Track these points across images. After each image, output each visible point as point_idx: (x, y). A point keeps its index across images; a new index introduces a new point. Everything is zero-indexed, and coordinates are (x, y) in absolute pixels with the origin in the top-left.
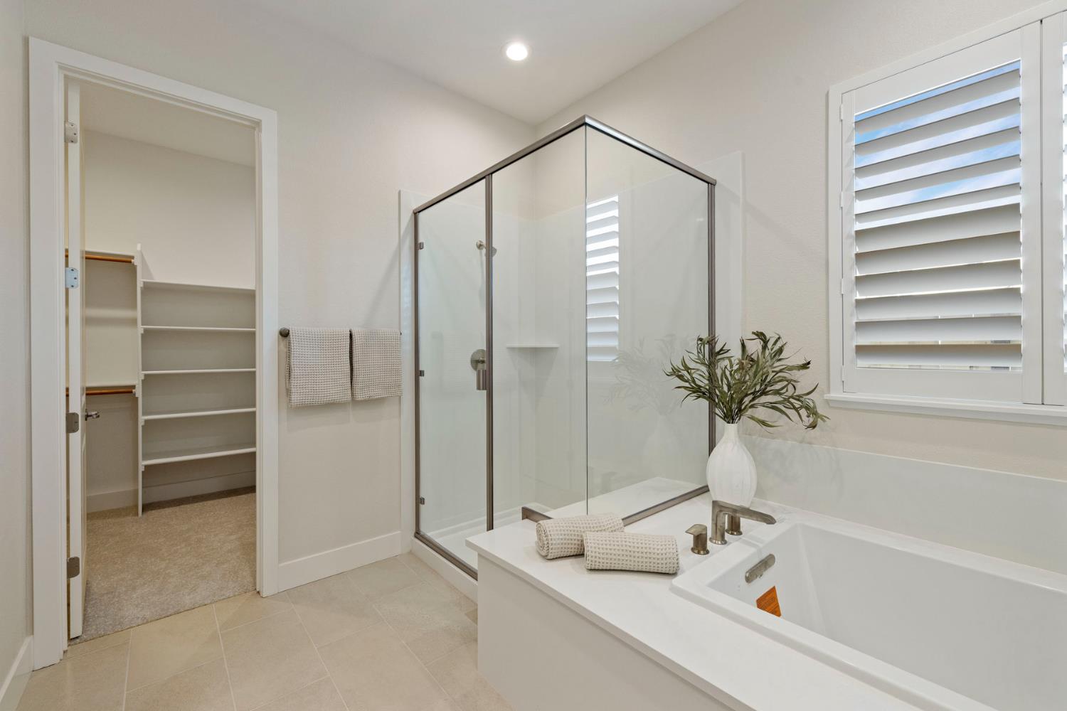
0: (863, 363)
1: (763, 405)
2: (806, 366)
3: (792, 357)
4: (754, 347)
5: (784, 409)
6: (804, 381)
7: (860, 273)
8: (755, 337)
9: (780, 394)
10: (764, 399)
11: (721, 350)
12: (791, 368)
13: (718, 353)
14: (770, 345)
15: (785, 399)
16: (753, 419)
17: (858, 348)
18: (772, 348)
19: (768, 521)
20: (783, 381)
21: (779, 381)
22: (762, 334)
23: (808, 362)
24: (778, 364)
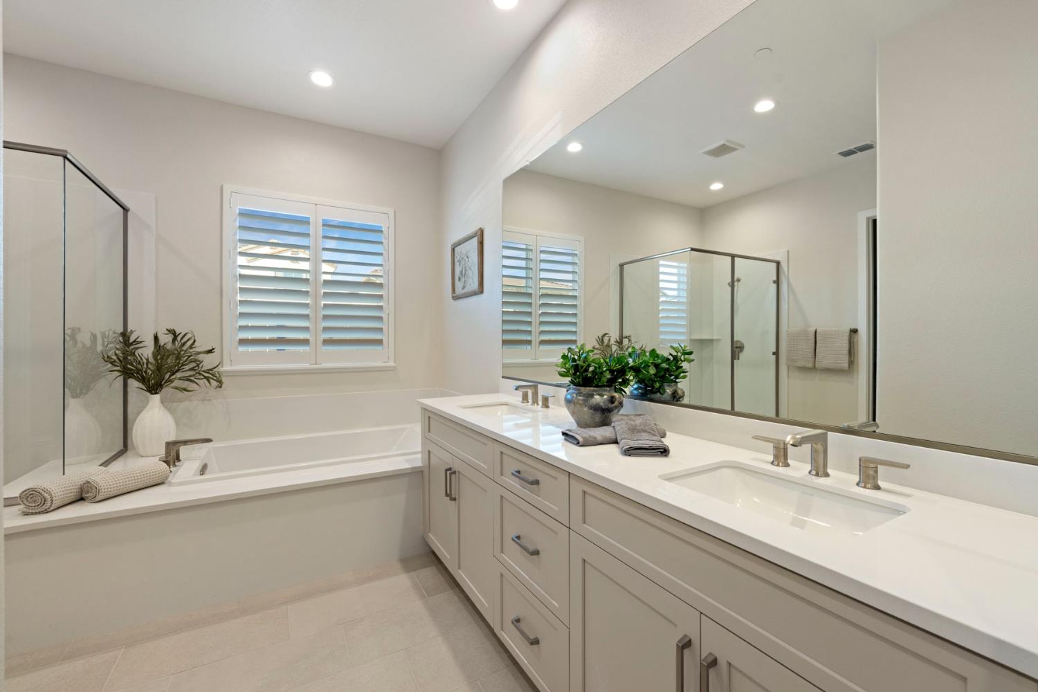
0: (242, 349)
1: (180, 379)
2: (210, 351)
3: (201, 346)
4: (165, 339)
5: (196, 380)
6: (208, 362)
7: (240, 297)
8: (167, 332)
9: (195, 370)
10: (179, 375)
11: (135, 341)
12: (199, 353)
13: (132, 344)
14: (179, 338)
15: (197, 373)
16: (176, 388)
17: (240, 340)
18: (181, 341)
19: (209, 441)
20: (194, 362)
21: (191, 362)
22: (174, 330)
23: (213, 349)
24: (191, 351)
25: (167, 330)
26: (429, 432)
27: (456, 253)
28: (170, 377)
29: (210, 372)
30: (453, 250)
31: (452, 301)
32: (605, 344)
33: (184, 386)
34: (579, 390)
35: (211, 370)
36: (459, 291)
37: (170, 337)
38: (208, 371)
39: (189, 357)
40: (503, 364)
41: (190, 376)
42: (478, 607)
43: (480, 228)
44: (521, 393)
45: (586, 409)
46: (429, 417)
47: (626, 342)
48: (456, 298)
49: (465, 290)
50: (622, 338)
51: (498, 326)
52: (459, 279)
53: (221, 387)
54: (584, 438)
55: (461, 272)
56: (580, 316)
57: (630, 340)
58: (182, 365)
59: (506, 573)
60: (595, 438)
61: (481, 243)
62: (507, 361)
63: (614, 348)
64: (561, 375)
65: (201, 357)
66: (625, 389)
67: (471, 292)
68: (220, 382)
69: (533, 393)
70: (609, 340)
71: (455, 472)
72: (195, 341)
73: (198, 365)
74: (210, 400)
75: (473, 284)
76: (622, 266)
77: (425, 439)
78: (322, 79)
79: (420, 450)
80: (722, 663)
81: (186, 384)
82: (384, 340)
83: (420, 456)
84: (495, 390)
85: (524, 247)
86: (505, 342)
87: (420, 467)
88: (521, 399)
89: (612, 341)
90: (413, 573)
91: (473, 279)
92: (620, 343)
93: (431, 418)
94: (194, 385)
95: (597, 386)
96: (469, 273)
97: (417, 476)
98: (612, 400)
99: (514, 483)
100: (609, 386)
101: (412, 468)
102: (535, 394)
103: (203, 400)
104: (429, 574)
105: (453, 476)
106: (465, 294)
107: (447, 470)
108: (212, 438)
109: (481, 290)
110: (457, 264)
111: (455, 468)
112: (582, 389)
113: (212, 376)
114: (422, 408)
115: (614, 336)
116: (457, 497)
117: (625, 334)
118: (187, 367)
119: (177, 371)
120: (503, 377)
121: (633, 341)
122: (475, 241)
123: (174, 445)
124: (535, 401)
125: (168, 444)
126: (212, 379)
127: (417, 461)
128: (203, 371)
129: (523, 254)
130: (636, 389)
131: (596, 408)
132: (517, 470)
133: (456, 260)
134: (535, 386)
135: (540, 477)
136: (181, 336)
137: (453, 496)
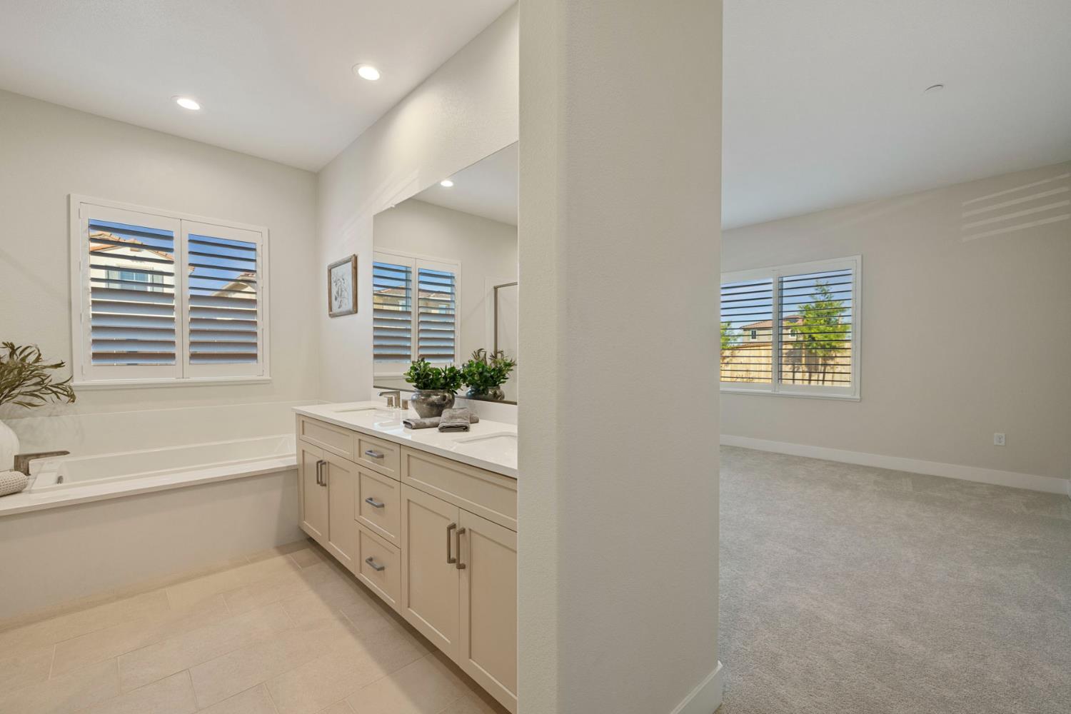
0: (96, 363)
2: (59, 366)
3: (47, 360)
6: (57, 376)
7: (93, 311)
8: (3, 346)
9: (40, 385)
10: (21, 390)
14: (18, 352)
15: (43, 388)
16: (19, 403)
17: (94, 354)
18: (20, 354)
19: (65, 453)
20: (39, 376)
21: (34, 376)
22: (11, 344)
23: (63, 363)
24: (37, 364)
25: (4, 343)
26: (303, 434)
27: (332, 274)
28: (10, 391)
29: (60, 386)
30: (330, 271)
31: (330, 318)
32: (481, 359)
33: (27, 401)
34: (421, 392)
35: (61, 384)
36: (336, 310)
37: (7, 351)
38: (57, 386)
39: (33, 371)
40: (374, 377)
41: (34, 391)
42: (343, 563)
43: (354, 255)
44: (386, 399)
45: (424, 406)
46: (303, 421)
47: (499, 355)
48: (333, 316)
49: (341, 310)
50: (496, 352)
51: (370, 342)
52: (336, 299)
53: (73, 401)
54: (416, 424)
55: (338, 293)
56: (457, 333)
57: (502, 355)
58: (24, 380)
59: (364, 530)
60: (425, 423)
61: (355, 268)
62: (377, 374)
63: (489, 362)
64: (408, 381)
65: (47, 371)
66: (457, 391)
67: (347, 312)
68: (72, 397)
69: (396, 398)
70: (485, 355)
71: (325, 463)
72: (40, 355)
73: (43, 380)
74: (57, 416)
75: (348, 305)
76: (496, 288)
77: (299, 440)
78: (188, 104)
79: (295, 452)
80: (467, 531)
81: (28, 399)
82: (258, 355)
83: (295, 458)
84: (368, 399)
85: (404, 269)
86: (376, 357)
87: (294, 466)
88: (386, 404)
89: (488, 356)
90: (288, 555)
91: (348, 299)
92: (495, 357)
93: (305, 422)
94: (40, 400)
95: (434, 388)
96: (345, 294)
97: (293, 472)
98: (444, 398)
99: (367, 460)
100: (441, 389)
101: (288, 467)
102: (398, 399)
103: (50, 416)
104: (305, 554)
105: (324, 466)
106: (341, 313)
107: (318, 462)
108: (68, 450)
109: (355, 310)
110: (333, 284)
111: (325, 459)
112: (423, 391)
113: (62, 391)
114: (297, 414)
115: (490, 350)
116: (327, 484)
117: (499, 349)
118: (29, 382)
119: (17, 387)
120: (374, 387)
121: (505, 355)
122: (349, 265)
123: (25, 459)
124: (398, 405)
125: (17, 457)
126: (60, 393)
127: (293, 461)
128: (52, 386)
129: (403, 276)
130: (470, 392)
131: (432, 405)
132: (369, 450)
133: (332, 280)
134: (397, 392)
135: (385, 452)
136: (20, 350)
137: (324, 483)
